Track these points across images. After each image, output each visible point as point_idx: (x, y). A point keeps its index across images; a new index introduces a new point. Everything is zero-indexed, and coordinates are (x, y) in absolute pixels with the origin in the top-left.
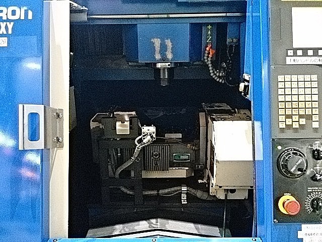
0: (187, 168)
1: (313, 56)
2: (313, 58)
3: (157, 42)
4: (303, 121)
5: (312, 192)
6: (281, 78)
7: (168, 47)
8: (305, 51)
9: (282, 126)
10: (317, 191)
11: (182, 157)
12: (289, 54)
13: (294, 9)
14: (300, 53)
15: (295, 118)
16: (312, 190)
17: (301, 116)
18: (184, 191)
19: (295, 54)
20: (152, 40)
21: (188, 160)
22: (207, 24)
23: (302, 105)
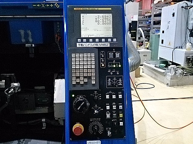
0: (48, 107)
1: (93, 42)
2: (93, 44)
3: (22, 32)
4: (86, 80)
5: (93, 121)
6: (73, 55)
7: (29, 35)
8: (88, 39)
9: (74, 83)
10: (96, 121)
11: (43, 101)
12: (78, 41)
13: (82, 15)
14: (85, 40)
15: (82, 79)
16: (93, 120)
17: (85, 77)
18: (43, 121)
19: (82, 41)
20: (19, 31)
21: (48, 102)
22: (57, 21)
23: (85, 71)
